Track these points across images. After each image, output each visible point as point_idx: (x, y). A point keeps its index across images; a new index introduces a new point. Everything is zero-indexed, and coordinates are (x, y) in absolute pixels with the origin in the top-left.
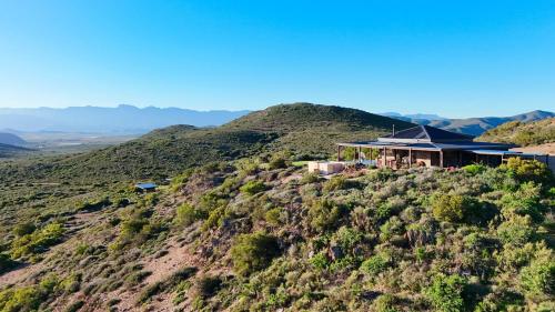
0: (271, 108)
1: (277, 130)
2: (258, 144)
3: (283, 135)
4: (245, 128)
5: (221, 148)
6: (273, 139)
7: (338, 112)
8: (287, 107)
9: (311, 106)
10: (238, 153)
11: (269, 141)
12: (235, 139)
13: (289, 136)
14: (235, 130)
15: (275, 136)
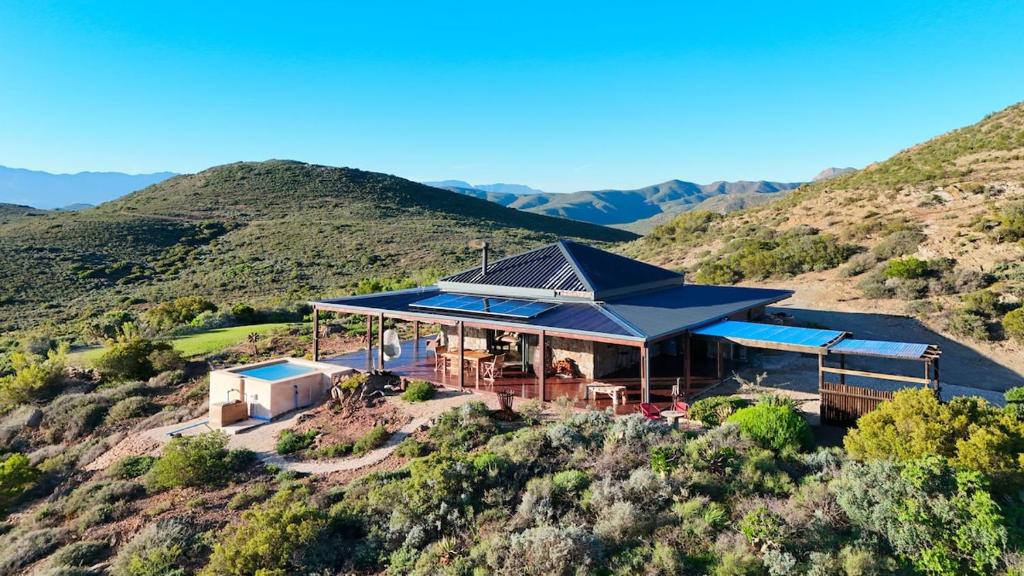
0: (213, 170)
1: (225, 216)
2: (178, 249)
3: (237, 226)
4: (148, 212)
5: (83, 259)
6: (214, 236)
7: (355, 181)
8: (247, 169)
9: (300, 165)
10: (127, 268)
11: (206, 241)
12: (122, 239)
13: (252, 228)
14: (126, 216)
15: (219, 230)
